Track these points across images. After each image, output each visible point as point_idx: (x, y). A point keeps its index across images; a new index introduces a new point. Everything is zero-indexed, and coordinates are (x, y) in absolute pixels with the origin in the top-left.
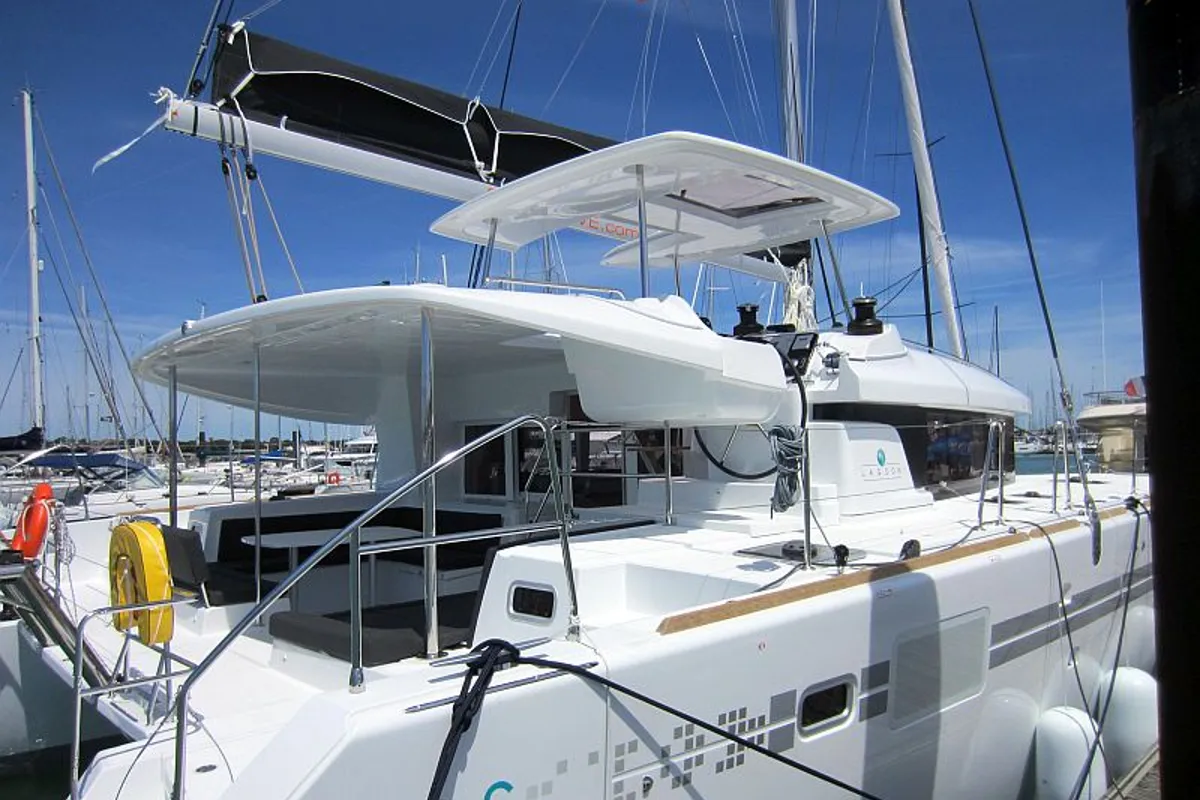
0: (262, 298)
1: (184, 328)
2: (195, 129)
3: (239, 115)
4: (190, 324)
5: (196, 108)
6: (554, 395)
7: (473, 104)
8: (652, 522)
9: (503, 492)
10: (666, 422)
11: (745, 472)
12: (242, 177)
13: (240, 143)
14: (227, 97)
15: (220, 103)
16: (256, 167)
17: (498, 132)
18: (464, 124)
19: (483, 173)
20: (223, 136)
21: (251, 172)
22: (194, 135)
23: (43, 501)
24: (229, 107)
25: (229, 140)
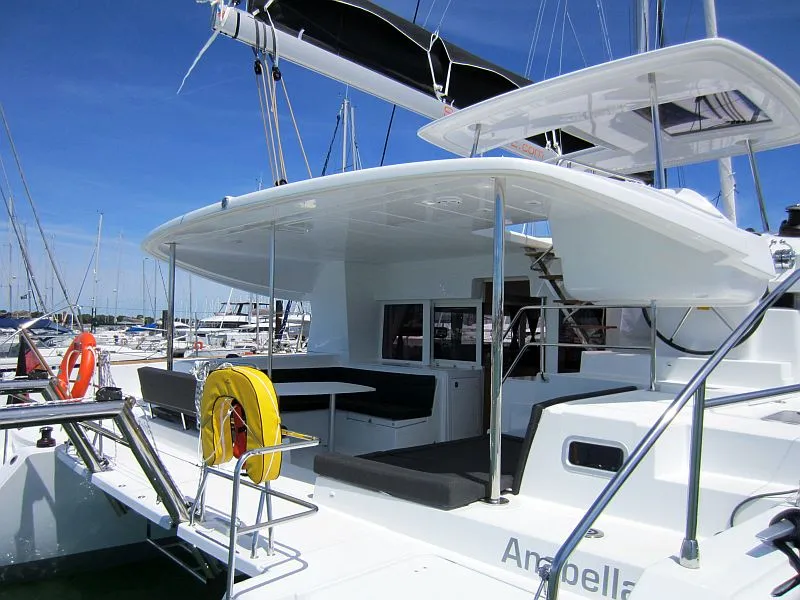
0: (283, 182)
1: (224, 202)
2: (237, 33)
3: (269, 24)
4: (230, 199)
5: (239, 15)
6: (476, 281)
7: (434, 37)
8: (633, 388)
9: (419, 358)
10: (653, 301)
11: (692, 349)
12: (270, 77)
13: (270, 48)
14: (261, 8)
15: (255, 13)
16: (281, 70)
17: (451, 62)
18: (428, 52)
19: (439, 95)
20: (258, 41)
21: (277, 75)
22: (235, 37)
23: (90, 347)
24: (262, 17)
25: (262, 45)
